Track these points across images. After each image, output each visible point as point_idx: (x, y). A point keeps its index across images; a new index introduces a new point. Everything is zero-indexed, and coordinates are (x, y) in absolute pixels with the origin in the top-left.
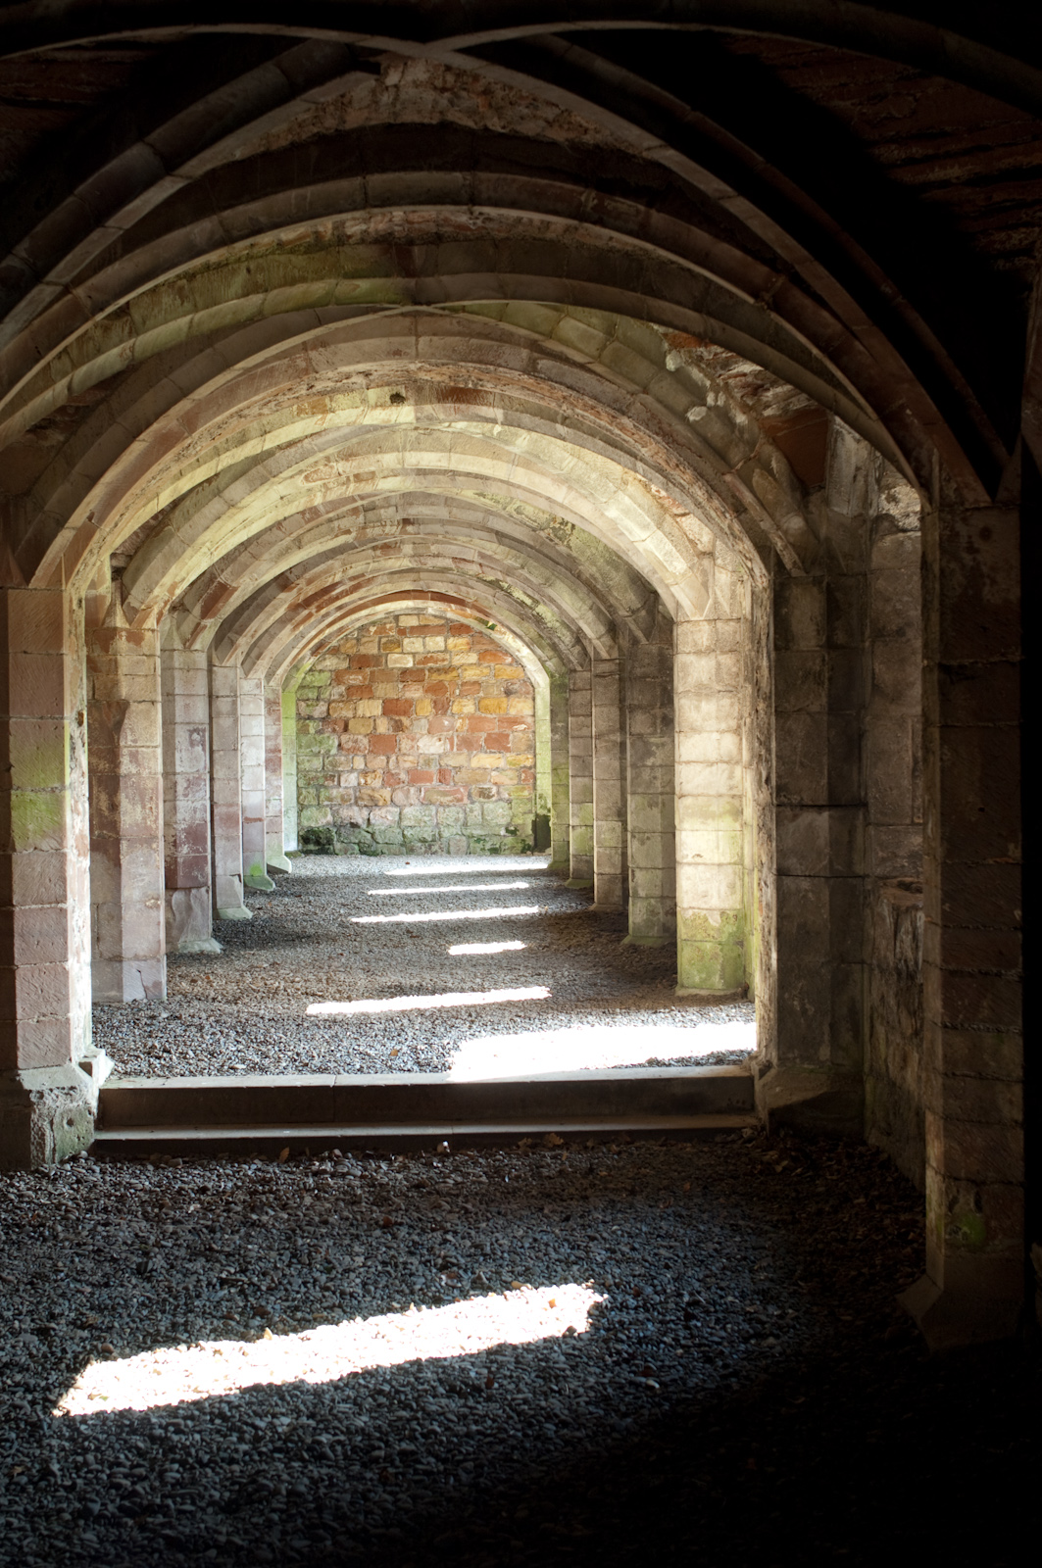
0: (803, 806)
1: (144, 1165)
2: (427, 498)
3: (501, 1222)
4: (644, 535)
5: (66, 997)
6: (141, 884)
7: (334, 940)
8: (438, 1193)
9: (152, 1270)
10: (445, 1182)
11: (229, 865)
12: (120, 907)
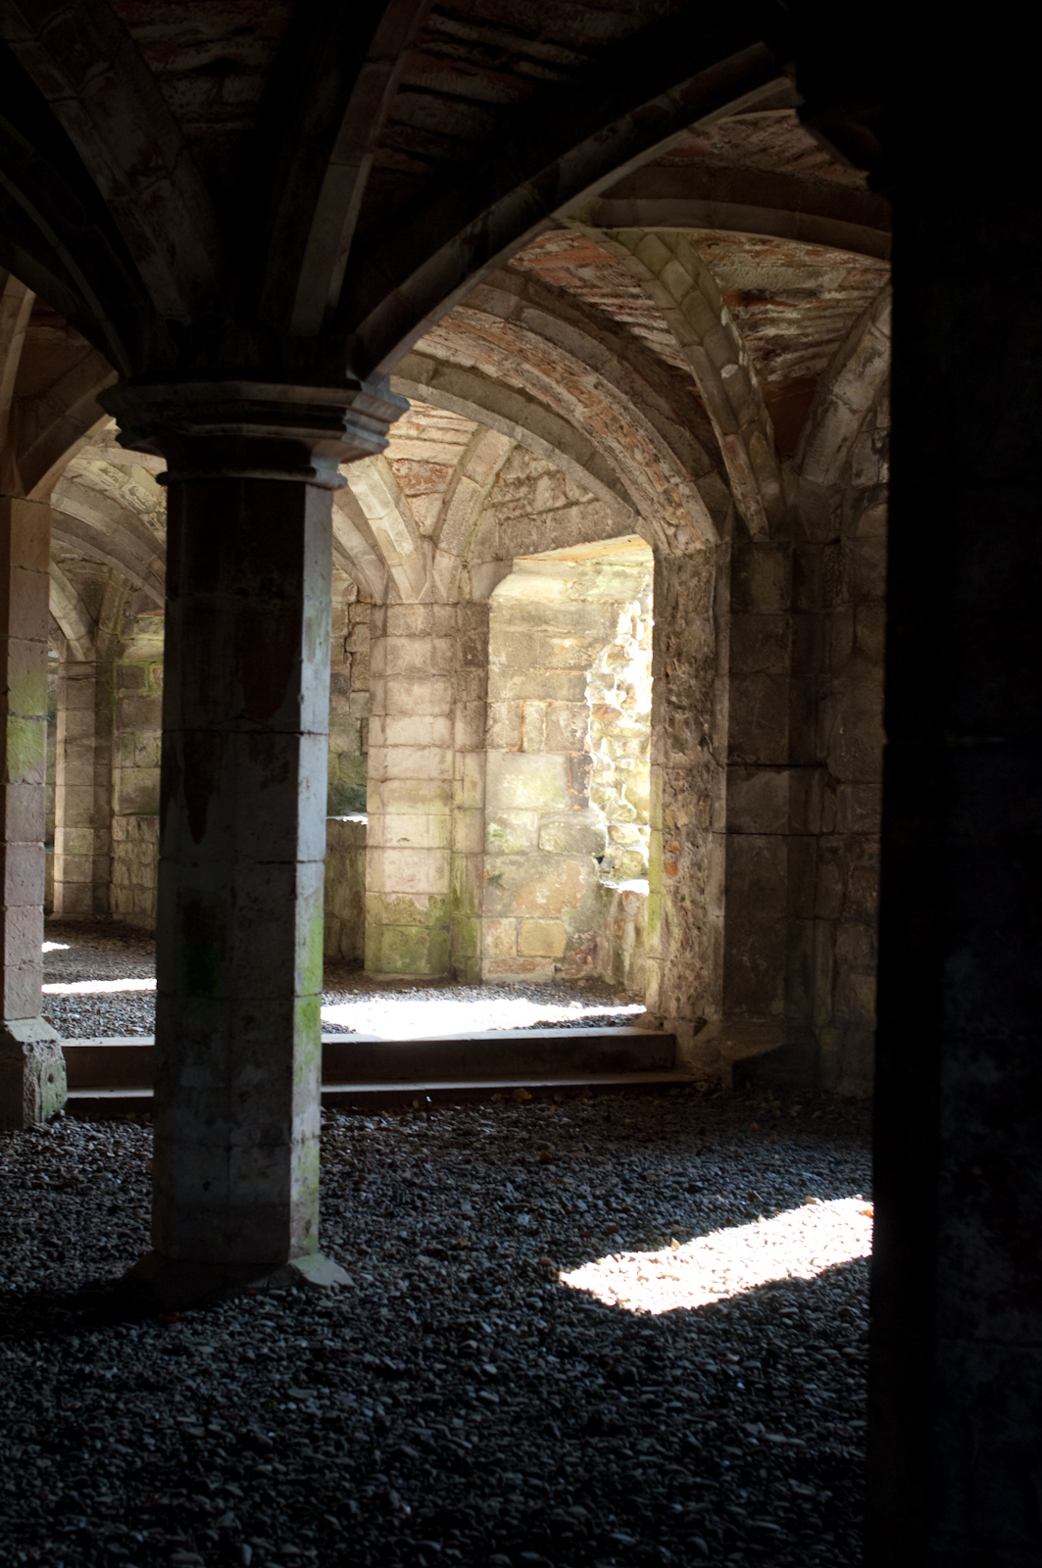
0: (760, 766)
4: (382, 513)
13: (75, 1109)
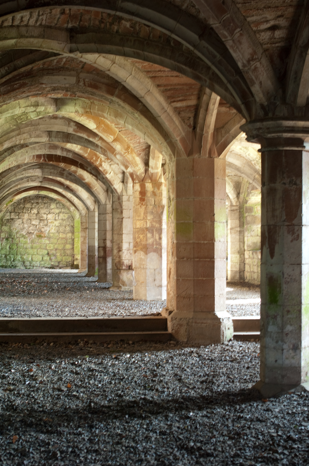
12: (162, 270)
13: (236, 338)
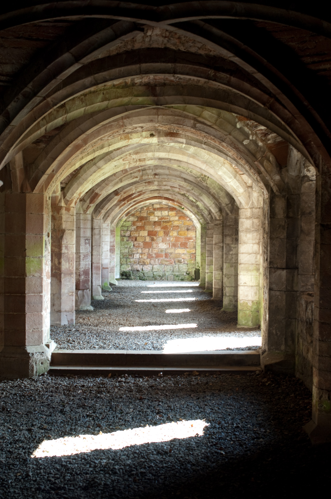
0: (278, 268)
1: (65, 378)
2: (162, 167)
3: (177, 399)
4: (230, 180)
5: (42, 323)
6: (68, 288)
7: (129, 307)
8: (158, 389)
9: (65, 411)
10: (160, 386)
11: (97, 282)
12: (61, 295)
